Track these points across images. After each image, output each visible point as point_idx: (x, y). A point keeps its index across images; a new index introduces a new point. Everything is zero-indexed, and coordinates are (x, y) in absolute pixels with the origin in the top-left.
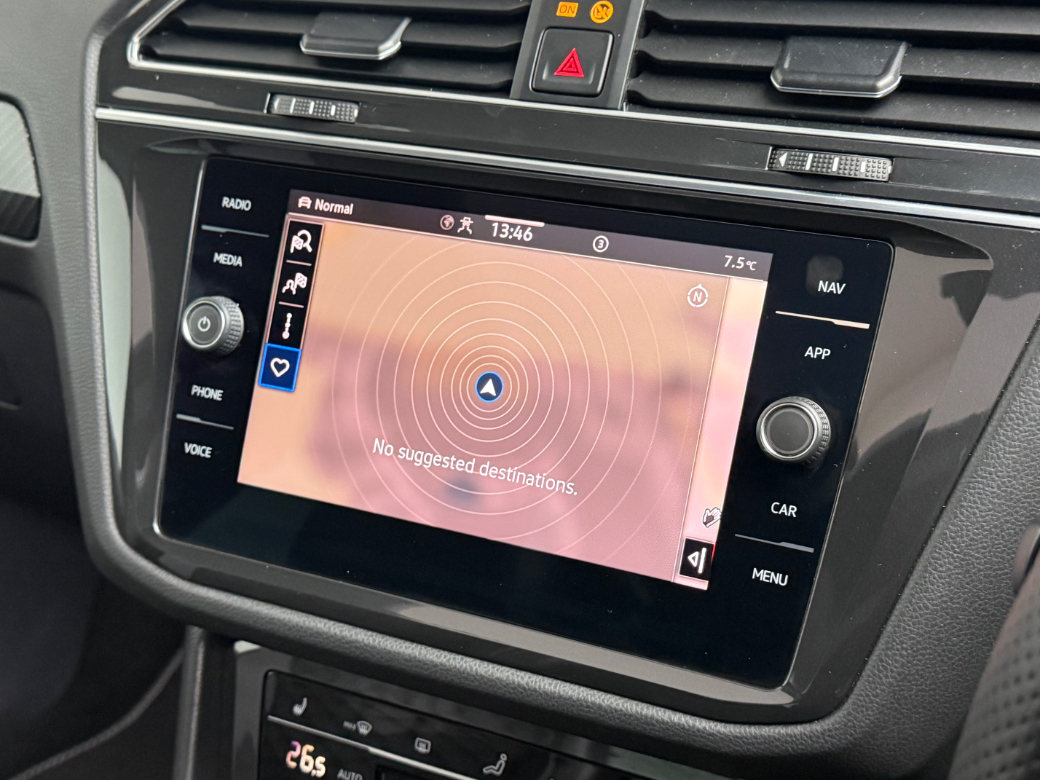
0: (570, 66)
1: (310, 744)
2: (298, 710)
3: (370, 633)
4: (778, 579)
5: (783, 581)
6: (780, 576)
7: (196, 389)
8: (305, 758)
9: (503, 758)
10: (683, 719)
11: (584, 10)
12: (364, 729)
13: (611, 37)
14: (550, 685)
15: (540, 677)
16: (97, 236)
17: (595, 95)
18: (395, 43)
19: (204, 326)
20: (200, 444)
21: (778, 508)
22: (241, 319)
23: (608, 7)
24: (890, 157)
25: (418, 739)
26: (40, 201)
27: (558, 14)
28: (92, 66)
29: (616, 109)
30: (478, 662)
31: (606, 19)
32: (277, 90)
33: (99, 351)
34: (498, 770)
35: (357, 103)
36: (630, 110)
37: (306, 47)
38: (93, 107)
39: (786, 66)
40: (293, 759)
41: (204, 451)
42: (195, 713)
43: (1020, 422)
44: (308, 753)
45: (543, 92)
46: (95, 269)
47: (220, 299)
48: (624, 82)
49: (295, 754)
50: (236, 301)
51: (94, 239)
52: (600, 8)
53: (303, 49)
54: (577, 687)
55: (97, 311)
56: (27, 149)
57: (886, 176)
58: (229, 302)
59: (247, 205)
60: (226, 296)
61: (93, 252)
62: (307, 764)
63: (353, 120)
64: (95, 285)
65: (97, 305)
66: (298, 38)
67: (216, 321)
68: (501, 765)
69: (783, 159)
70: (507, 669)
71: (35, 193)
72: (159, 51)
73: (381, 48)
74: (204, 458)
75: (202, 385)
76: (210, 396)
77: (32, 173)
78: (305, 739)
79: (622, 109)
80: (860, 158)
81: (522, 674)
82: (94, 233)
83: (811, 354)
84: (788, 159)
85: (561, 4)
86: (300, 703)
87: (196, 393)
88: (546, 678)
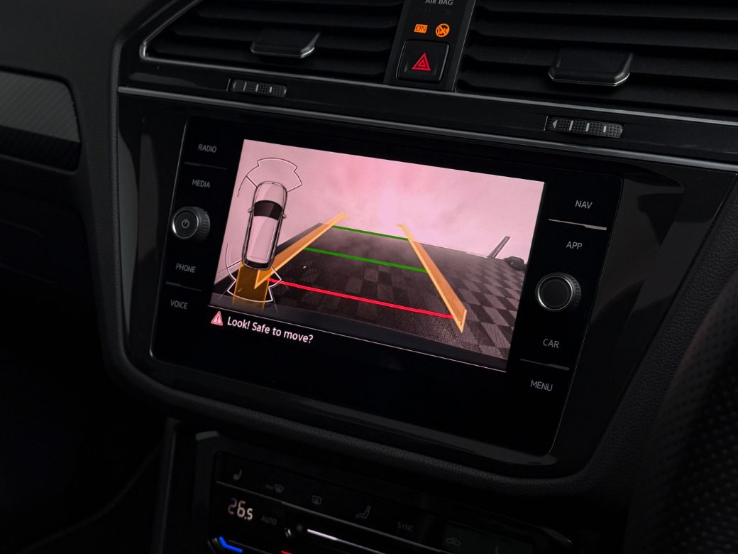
0: (422, 64)
1: (243, 500)
2: (236, 477)
3: (287, 421)
4: (546, 387)
5: (549, 388)
6: (548, 385)
7: (179, 266)
8: (240, 508)
9: (369, 508)
10: (485, 475)
11: (431, 30)
12: (279, 490)
13: (448, 46)
14: (401, 453)
15: (395, 449)
16: (117, 168)
17: (438, 82)
18: (311, 49)
19: (185, 225)
20: (180, 300)
21: (547, 343)
22: (209, 221)
23: (447, 28)
24: (622, 124)
25: (314, 496)
26: (80, 145)
27: (415, 31)
28: (116, 59)
29: (450, 91)
30: (356, 439)
31: (445, 35)
32: (236, 76)
33: (117, 241)
34: (365, 516)
35: (286, 85)
36: (459, 92)
37: (254, 50)
38: (116, 86)
39: (558, 66)
40: (232, 509)
41: (183, 305)
42: (170, 478)
43: (699, 288)
44: (242, 506)
45: (404, 80)
46: (115, 189)
47: (196, 208)
48: (456, 75)
49: (234, 506)
50: (206, 211)
51: (115, 170)
52: (442, 29)
53: (252, 51)
54: (418, 455)
55: (116, 216)
56: (73, 112)
57: (619, 135)
58: (201, 210)
59: (214, 149)
60: (200, 207)
61: (115, 178)
62: (241, 512)
63: (283, 96)
64: (115, 199)
65: (117, 212)
66: (249, 44)
67: (193, 222)
68: (367, 513)
69: (555, 124)
70: (374, 443)
71: (78, 140)
72: (159, 51)
73: (303, 50)
74: (183, 309)
75: (183, 263)
76: (188, 270)
77: (76, 127)
78: (240, 496)
79: (454, 92)
80: (603, 124)
81: (384, 446)
82: (115, 166)
83: (570, 246)
84: (558, 124)
85: (417, 25)
86: (238, 473)
87: (178, 268)
88: (399, 450)
